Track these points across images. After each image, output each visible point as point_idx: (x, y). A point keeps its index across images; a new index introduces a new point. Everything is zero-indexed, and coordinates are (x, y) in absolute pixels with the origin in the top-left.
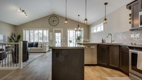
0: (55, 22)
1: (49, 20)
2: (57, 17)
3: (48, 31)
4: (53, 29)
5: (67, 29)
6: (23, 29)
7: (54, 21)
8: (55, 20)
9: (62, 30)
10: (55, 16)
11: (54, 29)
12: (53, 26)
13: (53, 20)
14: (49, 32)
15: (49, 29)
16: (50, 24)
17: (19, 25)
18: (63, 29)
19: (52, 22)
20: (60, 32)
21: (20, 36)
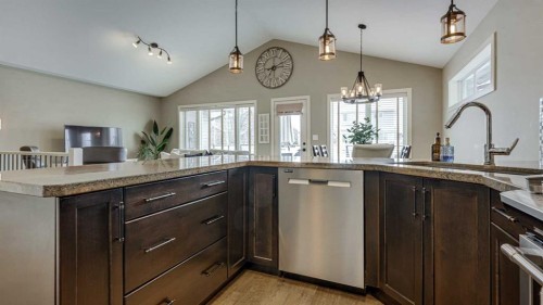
0: (278, 71)
1: (257, 65)
2: (284, 51)
3: (253, 109)
4: (273, 100)
5: (329, 96)
6: (179, 107)
7: (274, 68)
8: (277, 62)
9: (306, 100)
10: (279, 49)
11: (275, 102)
12: (270, 87)
13: (269, 65)
14: (258, 112)
15: (255, 101)
16: (262, 83)
17: (170, 96)
18: (308, 97)
19: (268, 73)
20: (299, 112)
21: (171, 130)
